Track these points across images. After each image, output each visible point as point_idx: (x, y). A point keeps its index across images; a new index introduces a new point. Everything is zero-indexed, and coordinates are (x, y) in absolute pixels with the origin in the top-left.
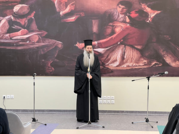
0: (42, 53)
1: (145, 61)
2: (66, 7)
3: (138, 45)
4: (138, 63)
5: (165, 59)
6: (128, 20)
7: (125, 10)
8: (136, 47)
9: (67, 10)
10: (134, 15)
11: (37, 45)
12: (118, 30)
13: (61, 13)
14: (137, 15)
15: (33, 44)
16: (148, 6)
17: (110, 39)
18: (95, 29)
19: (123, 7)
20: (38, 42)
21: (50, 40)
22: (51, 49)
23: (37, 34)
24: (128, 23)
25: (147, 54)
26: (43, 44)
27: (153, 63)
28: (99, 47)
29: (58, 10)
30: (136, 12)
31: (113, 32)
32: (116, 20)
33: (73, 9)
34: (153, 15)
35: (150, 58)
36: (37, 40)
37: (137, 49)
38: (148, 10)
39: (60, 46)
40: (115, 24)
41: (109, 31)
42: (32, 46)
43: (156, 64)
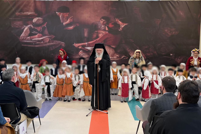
1: (117, 55)
2: (67, 20)
3: (113, 45)
4: (113, 57)
5: (130, 54)
6: (107, 29)
7: (105, 22)
9: (68, 22)
10: (111, 26)
11: (48, 44)
12: (100, 35)
13: (64, 24)
14: (113, 26)
15: (46, 43)
16: (120, 20)
17: (96, 41)
18: (86, 35)
19: (104, 20)
20: (49, 42)
21: (57, 41)
22: (57, 47)
23: (48, 37)
24: (107, 31)
25: (119, 51)
26: (52, 44)
28: (88, 46)
29: (62, 21)
30: (112, 24)
31: (98, 37)
32: (100, 29)
33: (72, 21)
34: (123, 27)
35: (121, 54)
36: (48, 41)
37: (113, 48)
38: (120, 22)
39: (63, 45)
40: (99, 32)
41: (95, 36)
42: (45, 45)
43: (124, 58)
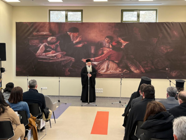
0: (63, 64)
1: (120, 69)
2: (77, 39)
4: (116, 70)
5: (131, 68)
6: (111, 47)
7: (109, 41)
8: (115, 61)
9: (77, 40)
10: (114, 44)
11: (60, 60)
12: (105, 52)
13: (74, 42)
14: (116, 44)
15: (58, 59)
16: (122, 39)
17: (101, 57)
18: (93, 51)
19: (108, 39)
20: (61, 58)
21: (68, 57)
24: (111, 48)
25: (121, 66)
26: (63, 59)
27: (124, 71)
28: (94, 61)
29: (72, 40)
30: (116, 42)
31: (103, 53)
32: (104, 47)
33: (81, 40)
34: (124, 44)
35: (123, 68)
37: (116, 63)
38: (122, 41)
39: (73, 60)
40: (104, 49)
41: (100, 52)
43: (126, 71)
